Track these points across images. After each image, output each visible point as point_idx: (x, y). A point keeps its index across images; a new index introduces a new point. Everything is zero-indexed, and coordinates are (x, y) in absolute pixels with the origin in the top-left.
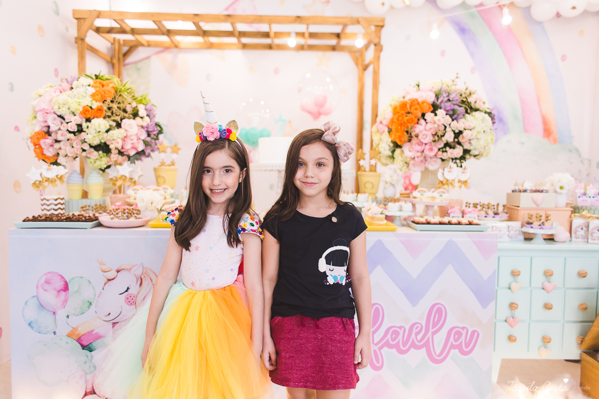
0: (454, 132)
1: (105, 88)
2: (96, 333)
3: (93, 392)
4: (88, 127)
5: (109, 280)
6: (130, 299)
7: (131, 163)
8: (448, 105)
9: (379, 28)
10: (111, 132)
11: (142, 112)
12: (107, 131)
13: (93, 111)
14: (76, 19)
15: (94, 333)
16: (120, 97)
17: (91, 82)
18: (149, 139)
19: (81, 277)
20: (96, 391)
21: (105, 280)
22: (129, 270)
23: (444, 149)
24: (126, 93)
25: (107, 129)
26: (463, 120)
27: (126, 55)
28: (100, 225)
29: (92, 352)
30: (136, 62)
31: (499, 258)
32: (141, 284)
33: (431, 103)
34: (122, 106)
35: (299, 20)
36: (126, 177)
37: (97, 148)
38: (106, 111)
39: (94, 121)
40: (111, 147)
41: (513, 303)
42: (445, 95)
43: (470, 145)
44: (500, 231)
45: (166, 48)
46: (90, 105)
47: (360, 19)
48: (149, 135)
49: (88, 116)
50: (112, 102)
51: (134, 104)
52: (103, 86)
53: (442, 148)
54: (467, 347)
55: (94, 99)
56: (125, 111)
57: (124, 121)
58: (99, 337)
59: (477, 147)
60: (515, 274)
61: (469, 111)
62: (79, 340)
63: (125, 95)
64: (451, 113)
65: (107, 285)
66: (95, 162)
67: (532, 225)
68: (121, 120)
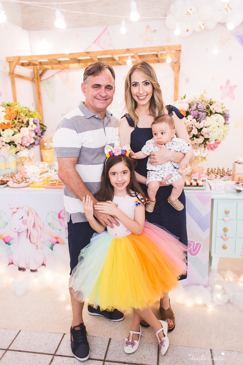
0: (198, 129)
1: (11, 112)
2: (11, 237)
3: (12, 263)
4: (3, 134)
5: (14, 213)
6: (24, 222)
7: (28, 149)
8: (195, 113)
9: (178, 51)
10: (15, 135)
11: (31, 123)
12: (13, 135)
13: (5, 125)
14: (9, 62)
15: (10, 237)
16: (20, 116)
17: (4, 109)
18: (36, 137)
19: (2, 211)
20: (14, 263)
21: (12, 213)
22: (22, 208)
23: (192, 139)
24: (22, 113)
25: (12, 134)
26: (204, 121)
27: (41, 75)
28: (8, 186)
29: (10, 246)
30: (47, 79)
31: (218, 203)
32: (28, 215)
33: (186, 111)
34: (20, 121)
35: (128, 51)
36: (26, 157)
37: (9, 144)
38: (12, 124)
39: (6, 130)
40: (16, 143)
41: (225, 228)
42: (195, 105)
43: (208, 135)
44: (220, 187)
45: (63, 69)
46: (3, 122)
47: (165, 48)
48: (36, 134)
49: (3, 128)
50: (15, 119)
51: (27, 119)
52: (10, 110)
53: (191, 138)
54: (194, 251)
55: (6, 119)
56: (23, 123)
57: (21, 129)
58: (12, 239)
59: (212, 137)
60: (227, 212)
61: (209, 114)
62: (4, 240)
63: (22, 114)
64: (196, 117)
65: (13, 215)
66: (10, 151)
67: (238, 185)
68: (20, 128)
